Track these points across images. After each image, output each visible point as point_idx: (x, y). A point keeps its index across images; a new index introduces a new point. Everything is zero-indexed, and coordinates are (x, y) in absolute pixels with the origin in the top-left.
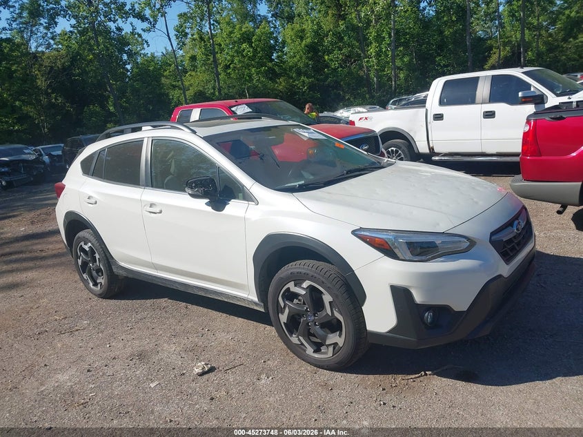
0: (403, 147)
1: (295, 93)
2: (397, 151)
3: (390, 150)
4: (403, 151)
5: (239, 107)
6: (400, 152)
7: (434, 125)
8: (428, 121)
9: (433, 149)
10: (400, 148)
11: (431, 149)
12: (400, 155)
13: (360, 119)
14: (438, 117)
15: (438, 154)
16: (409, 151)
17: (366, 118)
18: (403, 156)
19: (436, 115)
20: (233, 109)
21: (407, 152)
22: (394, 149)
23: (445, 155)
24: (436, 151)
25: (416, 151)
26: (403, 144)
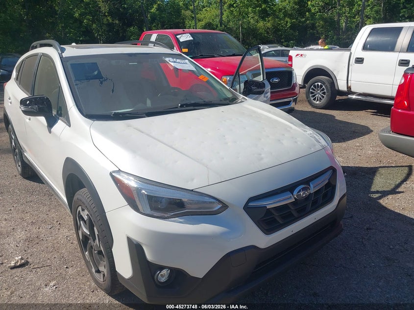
0: (327, 84)
1: (279, 30)
2: (321, 86)
3: (316, 84)
4: (326, 86)
5: (184, 35)
6: (324, 87)
7: (355, 67)
8: (350, 63)
9: (350, 88)
10: (324, 83)
11: (349, 88)
12: (323, 90)
13: (297, 55)
14: (360, 61)
15: (353, 93)
16: (331, 87)
17: (302, 55)
18: (325, 91)
19: (358, 58)
20: (178, 37)
21: (329, 88)
22: (320, 84)
23: (360, 95)
24: (353, 90)
25: (336, 88)
26: (328, 80)
